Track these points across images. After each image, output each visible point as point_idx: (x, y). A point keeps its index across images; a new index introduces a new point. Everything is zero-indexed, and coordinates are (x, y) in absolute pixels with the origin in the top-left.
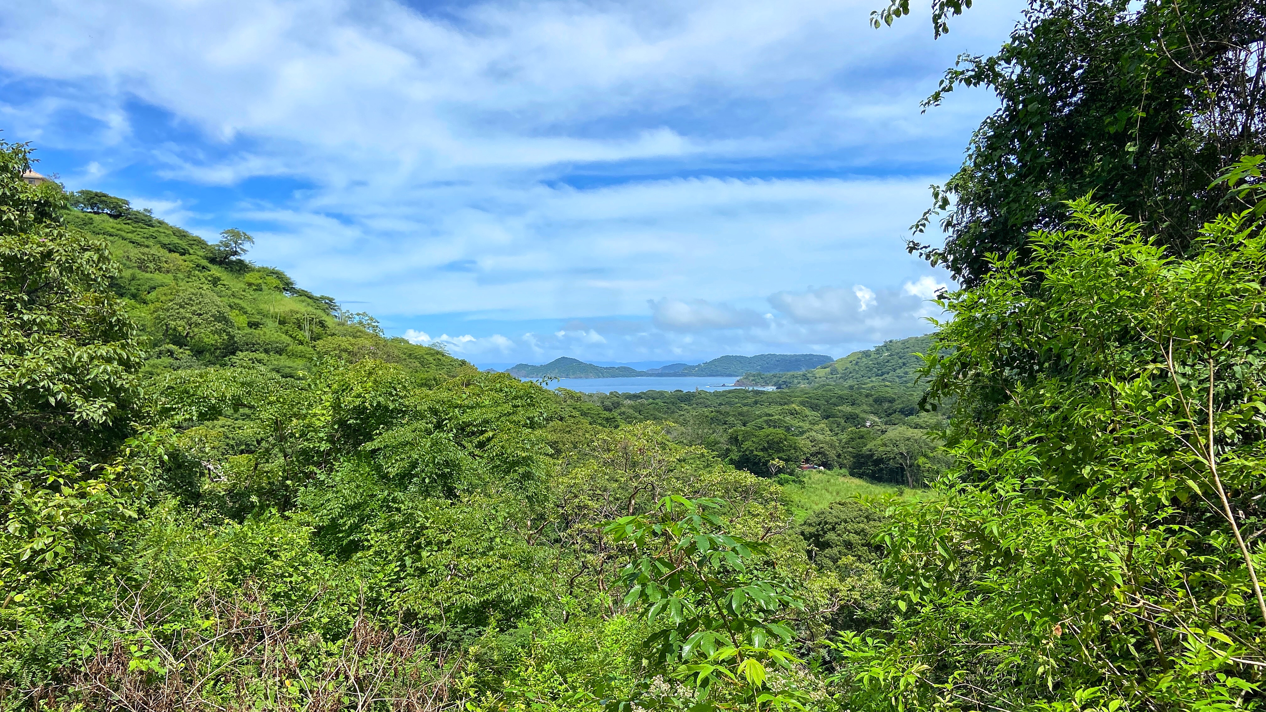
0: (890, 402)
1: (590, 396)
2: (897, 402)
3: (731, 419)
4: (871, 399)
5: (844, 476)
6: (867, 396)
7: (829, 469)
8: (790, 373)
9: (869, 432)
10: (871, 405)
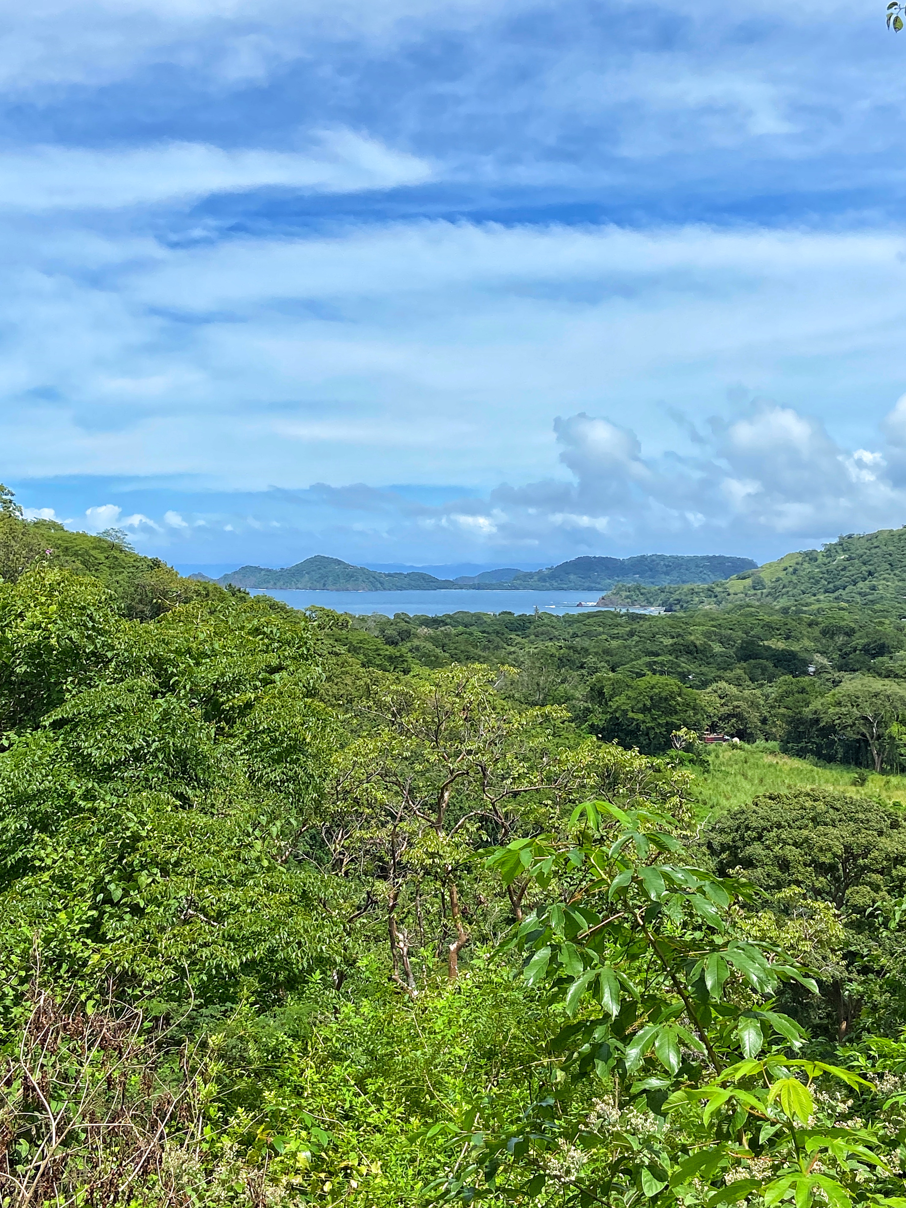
0: (847, 634)
1: (363, 620)
2: (857, 635)
3: (591, 660)
4: (816, 631)
5: (773, 753)
6: (810, 625)
7: (748, 742)
8: (686, 587)
9: (813, 684)
10: (815, 640)
